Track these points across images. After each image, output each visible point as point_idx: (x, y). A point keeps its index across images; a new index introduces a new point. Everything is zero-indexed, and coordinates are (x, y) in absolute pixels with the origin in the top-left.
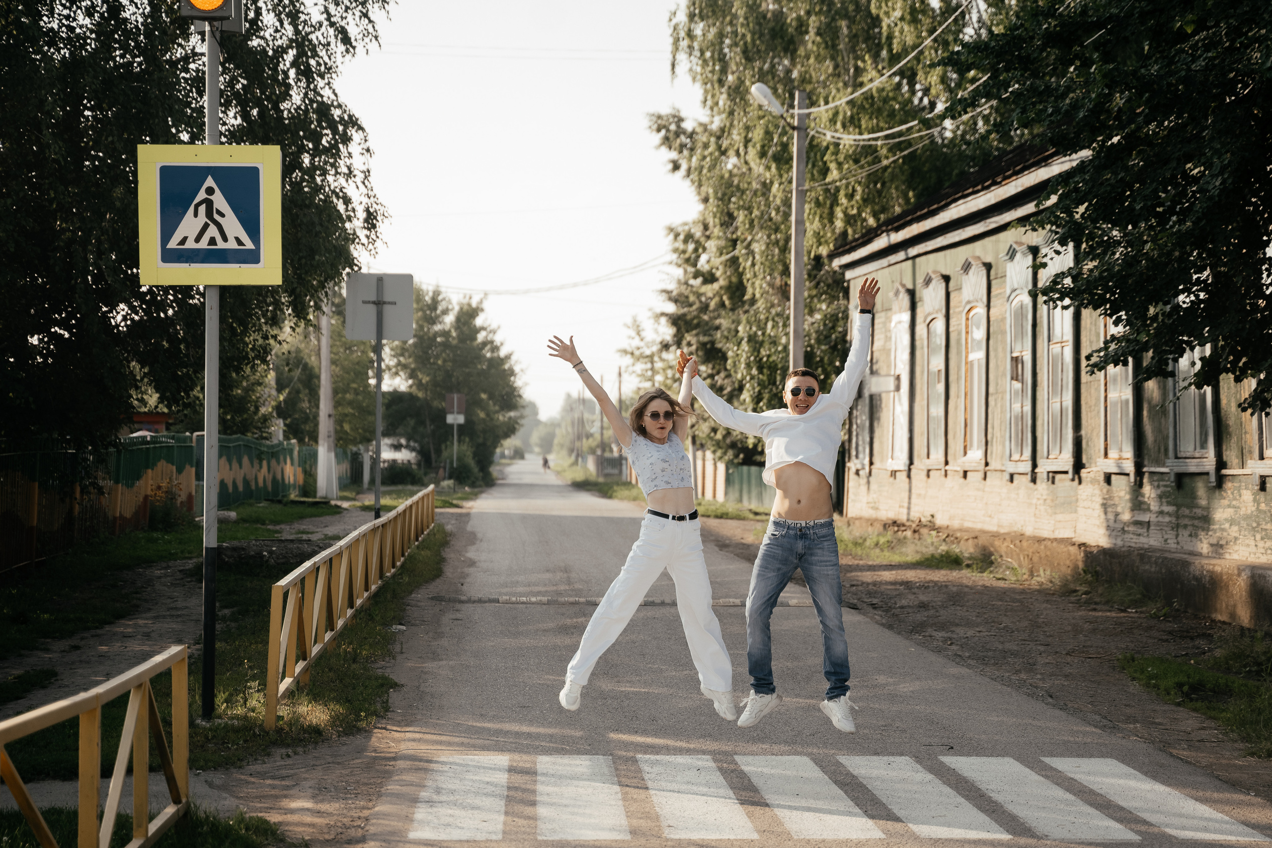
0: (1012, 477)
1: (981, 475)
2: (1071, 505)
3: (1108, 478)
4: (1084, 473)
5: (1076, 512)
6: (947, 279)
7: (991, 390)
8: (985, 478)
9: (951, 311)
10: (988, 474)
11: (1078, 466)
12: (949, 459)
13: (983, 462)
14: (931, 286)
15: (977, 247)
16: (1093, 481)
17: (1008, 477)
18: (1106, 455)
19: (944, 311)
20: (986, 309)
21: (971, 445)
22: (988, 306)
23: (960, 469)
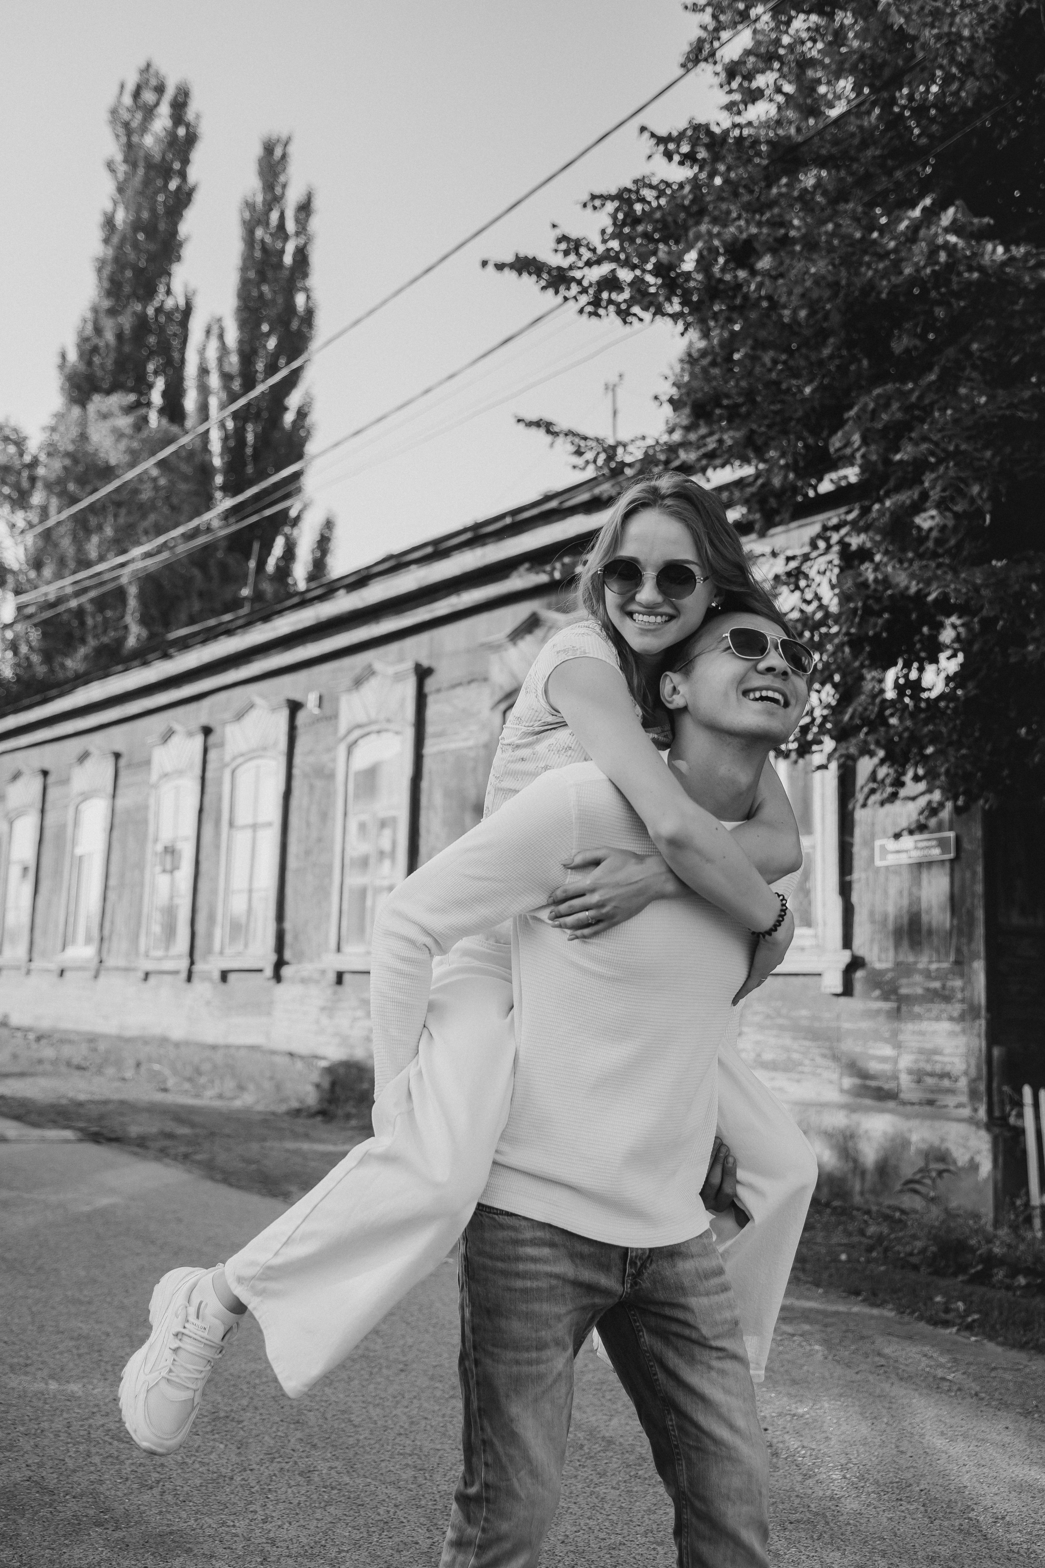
0: (147, 975)
1: (93, 973)
2: (264, 1008)
3: (340, 978)
4: (286, 971)
5: (269, 1014)
6: (45, 773)
7: (112, 882)
8: (96, 977)
9: (48, 806)
10: (102, 973)
11: (280, 963)
12: (35, 956)
13: (96, 961)
14: (20, 783)
15: (98, 737)
16: (304, 981)
17: (141, 975)
18: (339, 949)
19: (39, 806)
20: (110, 801)
21: (74, 942)
22: (114, 796)
23: (54, 966)
